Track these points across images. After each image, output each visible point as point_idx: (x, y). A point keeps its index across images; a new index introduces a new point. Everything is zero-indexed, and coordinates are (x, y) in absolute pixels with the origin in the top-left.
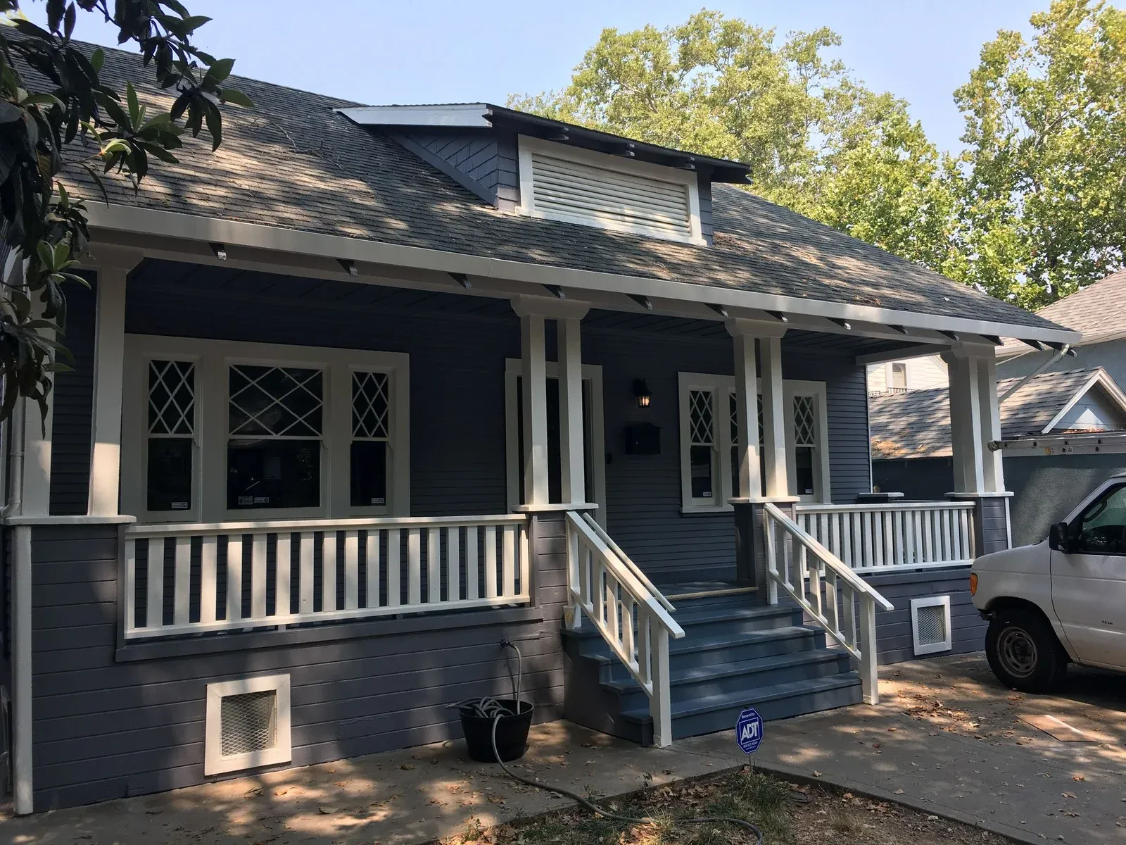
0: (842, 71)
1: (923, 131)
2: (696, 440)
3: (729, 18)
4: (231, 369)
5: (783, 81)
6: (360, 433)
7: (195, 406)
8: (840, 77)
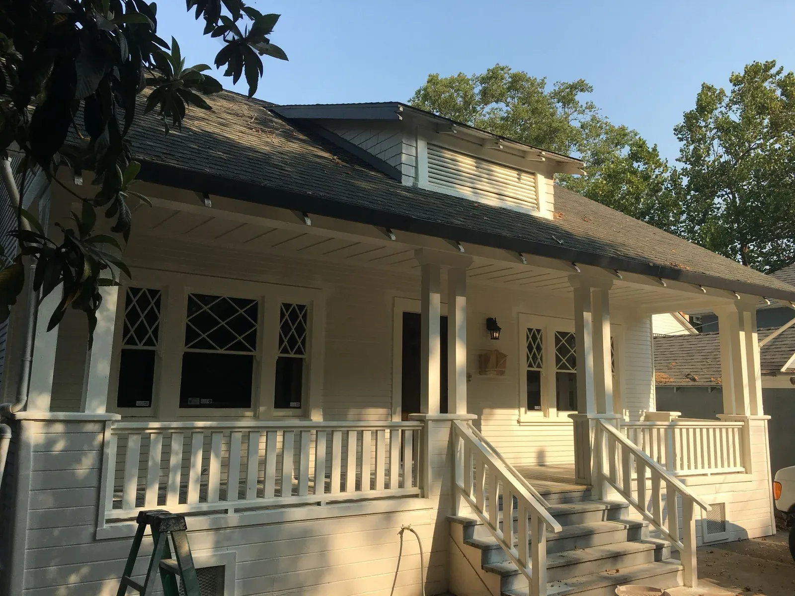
0: (593, 110)
1: (658, 152)
2: (530, 366)
3: (514, 71)
4: (189, 297)
5: (552, 115)
6: (285, 351)
7: (160, 326)
8: (592, 113)
